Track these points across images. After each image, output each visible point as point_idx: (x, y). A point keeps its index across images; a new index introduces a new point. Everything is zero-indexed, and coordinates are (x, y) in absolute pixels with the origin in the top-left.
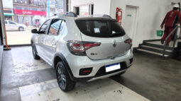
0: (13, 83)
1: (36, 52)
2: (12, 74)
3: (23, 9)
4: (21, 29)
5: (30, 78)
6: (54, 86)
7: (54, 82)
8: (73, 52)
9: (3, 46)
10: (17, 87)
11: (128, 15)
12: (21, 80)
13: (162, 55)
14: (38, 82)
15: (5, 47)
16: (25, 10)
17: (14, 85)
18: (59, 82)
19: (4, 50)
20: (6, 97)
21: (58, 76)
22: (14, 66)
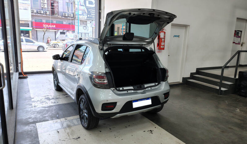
0: (30, 118)
1: (58, 82)
2: (28, 108)
3: (44, 21)
4: (41, 49)
5: (49, 114)
6: (76, 123)
7: (75, 119)
8: (95, 85)
9: (18, 73)
10: (35, 122)
11: (175, 36)
12: (39, 116)
13: (218, 88)
14: (58, 118)
15: (20, 74)
16: (46, 23)
17: (31, 120)
18: (82, 118)
19: (20, 78)
20: (22, 133)
21: (80, 112)
22: (30, 98)
